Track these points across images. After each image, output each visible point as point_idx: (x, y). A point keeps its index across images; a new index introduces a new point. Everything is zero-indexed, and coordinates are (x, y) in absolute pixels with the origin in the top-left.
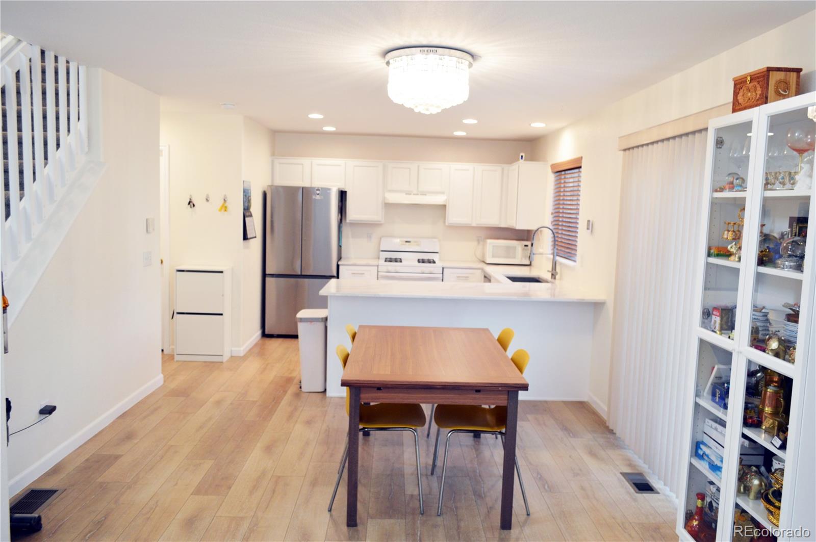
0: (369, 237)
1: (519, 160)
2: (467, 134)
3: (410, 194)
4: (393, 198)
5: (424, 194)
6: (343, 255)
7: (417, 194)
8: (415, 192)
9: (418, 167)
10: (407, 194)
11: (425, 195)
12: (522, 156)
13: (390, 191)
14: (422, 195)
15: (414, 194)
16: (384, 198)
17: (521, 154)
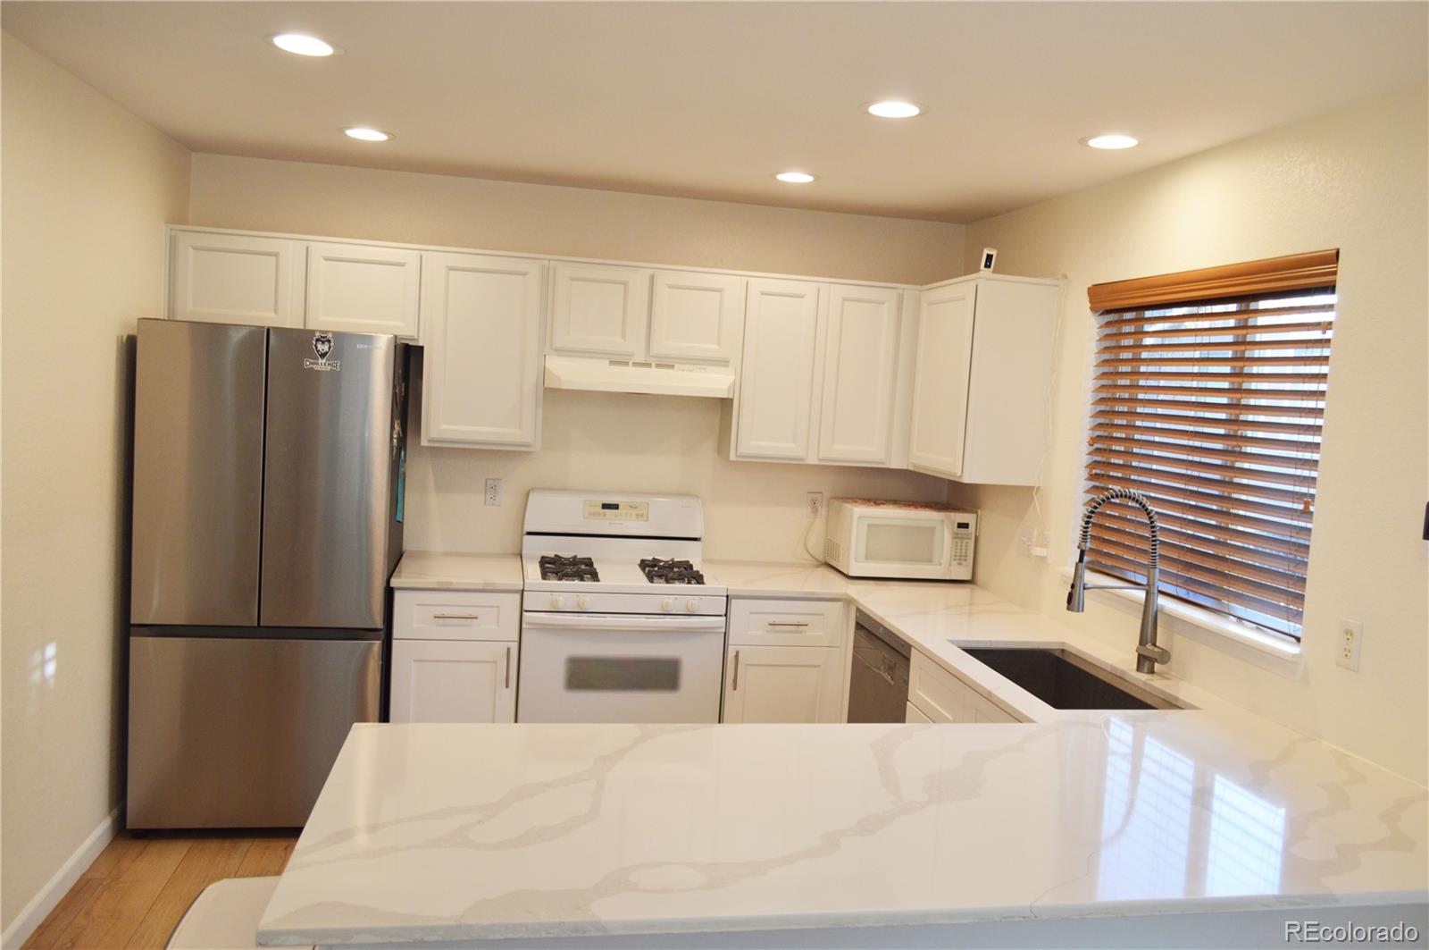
0: (491, 488)
1: (978, 270)
2: (817, 178)
3: (626, 364)
4: (571, 373)
5: (666, 364)
6: (408, 545)
7: (649, 365)
8: (640, 358)
9: (652, 278)
10: (612, 363)
11: (672, 367)
12: (989, 257)
13: (561, 352)
14: (658, 366)
15: (635, 364)
16: (544, 372)
17: (986, 251)
